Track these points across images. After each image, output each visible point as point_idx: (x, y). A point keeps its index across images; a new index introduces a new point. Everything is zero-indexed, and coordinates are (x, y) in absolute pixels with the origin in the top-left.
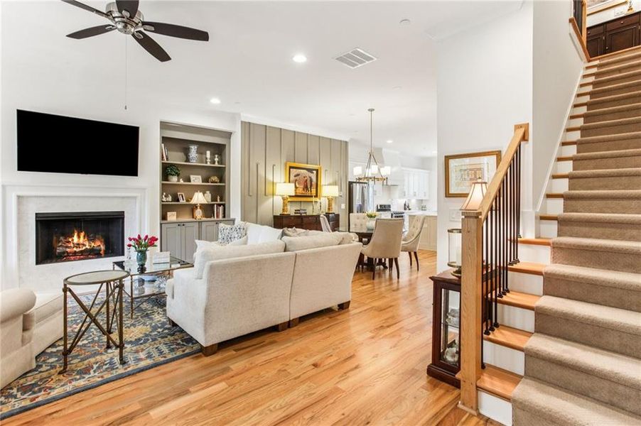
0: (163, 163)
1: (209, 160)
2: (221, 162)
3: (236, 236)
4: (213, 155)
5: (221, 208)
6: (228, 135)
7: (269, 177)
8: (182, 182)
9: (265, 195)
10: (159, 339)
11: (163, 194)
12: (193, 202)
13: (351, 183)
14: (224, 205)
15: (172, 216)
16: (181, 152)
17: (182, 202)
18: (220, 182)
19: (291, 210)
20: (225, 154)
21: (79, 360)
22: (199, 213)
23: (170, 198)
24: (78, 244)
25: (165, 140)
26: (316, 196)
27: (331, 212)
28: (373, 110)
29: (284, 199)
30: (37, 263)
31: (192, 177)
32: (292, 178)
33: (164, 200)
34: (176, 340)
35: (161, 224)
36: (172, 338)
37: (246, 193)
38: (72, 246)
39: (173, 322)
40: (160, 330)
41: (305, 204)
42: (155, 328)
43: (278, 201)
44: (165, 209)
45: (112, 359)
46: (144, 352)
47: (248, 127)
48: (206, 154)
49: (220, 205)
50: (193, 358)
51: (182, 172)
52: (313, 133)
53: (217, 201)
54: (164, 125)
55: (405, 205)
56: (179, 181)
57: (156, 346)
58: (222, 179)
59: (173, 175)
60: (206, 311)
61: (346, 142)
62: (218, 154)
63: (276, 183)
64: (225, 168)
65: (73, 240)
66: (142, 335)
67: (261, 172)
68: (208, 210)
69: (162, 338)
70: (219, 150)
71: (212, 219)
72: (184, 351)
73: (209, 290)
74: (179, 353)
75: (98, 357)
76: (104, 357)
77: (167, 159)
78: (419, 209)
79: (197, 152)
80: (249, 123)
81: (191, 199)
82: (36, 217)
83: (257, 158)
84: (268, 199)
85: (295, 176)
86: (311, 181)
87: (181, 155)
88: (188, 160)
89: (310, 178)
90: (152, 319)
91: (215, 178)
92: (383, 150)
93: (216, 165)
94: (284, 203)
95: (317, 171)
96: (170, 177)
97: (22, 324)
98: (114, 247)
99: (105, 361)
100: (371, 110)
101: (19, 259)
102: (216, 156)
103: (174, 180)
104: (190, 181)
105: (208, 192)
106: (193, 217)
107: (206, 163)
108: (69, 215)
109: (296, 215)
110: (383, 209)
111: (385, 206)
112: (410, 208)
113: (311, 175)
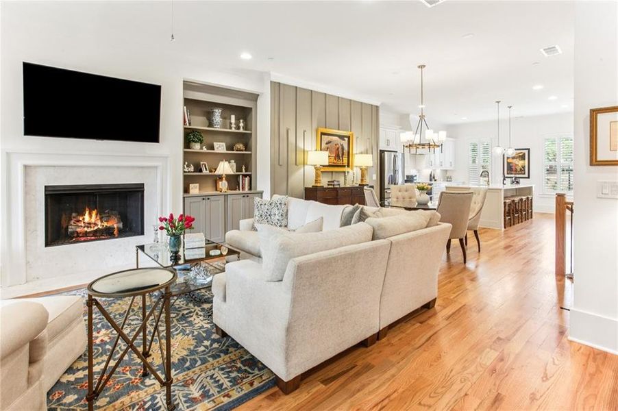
0: (185, 128)
1: (233, 126)
2: (246, 128)
3: (277, 213)
4: (237, 119)
5: (247, 179)
6: (254, 97)
7: (300, 145)
8: (205, 150)
9: (296, 164)
10: (210, 359)
11: (184, 164)
12: (218, 172)
13: (382, 152)
14: (250, 176)
15: (194, 189)
16: (204, 116)
17: (205, 172)
18: (245, 150)
19: (324, 182)
20: (251, 118)
21: (108, 399)
22: (223, 185)
23: (192, 169)
24: (90, 224)
25: (187, 102)
26: (348, 166)
27: (364, 183)
28: (424, 66)
29: (316, 169)
30: (47, 245)
31: (216, 145)
32: (324, 145)
33: (186, 170)
34: (234, 361)
35: (184, 198)
36: (227, 358)
37: (277, 163)
38: (83, 225)
39: (222, 331)
40: (207, 343)
41: (337, 174)
42: (199, 340)
43: (310, 172)
44: (188, 180)
45: (154, 398)
46: (196, 385)
47: (277, 87)
48: (230, 119)
49: (245, 176)
50: (267, 397)
51: (206, 139)
52: (344, 97)
53: (242, 171)
54: (187, 86)
55: (431, 175)
56: (201, 148)
57: (209, 373)
58: (247, 147)
59: (196, 142)
60: (289, 330)
61: (377, 107)
62: (243, 119)
63: (307, 152)
64: (251, 134)
65: (84, 219)
66: (185, 353)
67: (292, 138)
68: (233, 181)
69: (215, 357)
70: (244, 113)
71: (237, 192)
72: (251, 384)
73: (295, 301)
74: (246, 389)
75: (133, 394)
76: (142, 394)
77: (190, 124)
78: (444, 180)
79: (221, 117)
80: (279, 83)
81: (216, 169)
82: (45, 191)
83: (287, 123)
84: (299, 169)
85: (327, 144)
86: (343, 149)
87: (203, 119)
88: (211, 125)
89: (342, 145)
90: (191, 323)
91: (240, 146)
92: (411, 116)
93: (241, 130)
94: (317, 173)
95: (349, 137)
96: (193, 144)
97: (28, 354)
98: (132, 225)
99: (145, 403)
100: (422, 67)
101: (26, 241)
102: (241, 121)
103: (196, 147)
104: (214, 149)
105: (233, 161)
106: (216, 190)
107: (231, 128)
108: (83, 188)
109: (329, 186)
110: (409, 179)
111: (412, 177)
112: (436, 179)
113: (342, 142)
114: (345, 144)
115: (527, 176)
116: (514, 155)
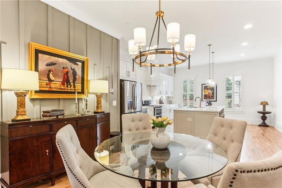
26: (82, 92)
27: (99, 111)
32: (42, 67)
41: (67, 102)
55: (160, 100)
61: (117, 40)
78: (167, 103)
85: (48, 65)
86: (74, 73)
89: (74, 70)
95: (83, 62)
109: (46, 119)
110: (146, 103)
111: (148, 101)
112: (163, 102)
113: (74, 66)
114: (78, 68)
115: (215, 100)
116: (208, 88)
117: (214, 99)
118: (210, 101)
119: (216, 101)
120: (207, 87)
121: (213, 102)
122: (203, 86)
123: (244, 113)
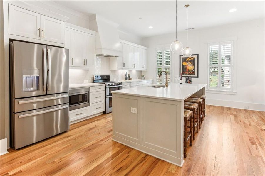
55: (126, 75)
78: (139, 79)
112: (130, 78)
115: (196, 75)
116: (187, 60)
117: (194, 74)
118: (189, 77)
119: (198, 77)
120: (186, 58)
121: (192, 78)
122: (182, 57)
123: (235, 94)
